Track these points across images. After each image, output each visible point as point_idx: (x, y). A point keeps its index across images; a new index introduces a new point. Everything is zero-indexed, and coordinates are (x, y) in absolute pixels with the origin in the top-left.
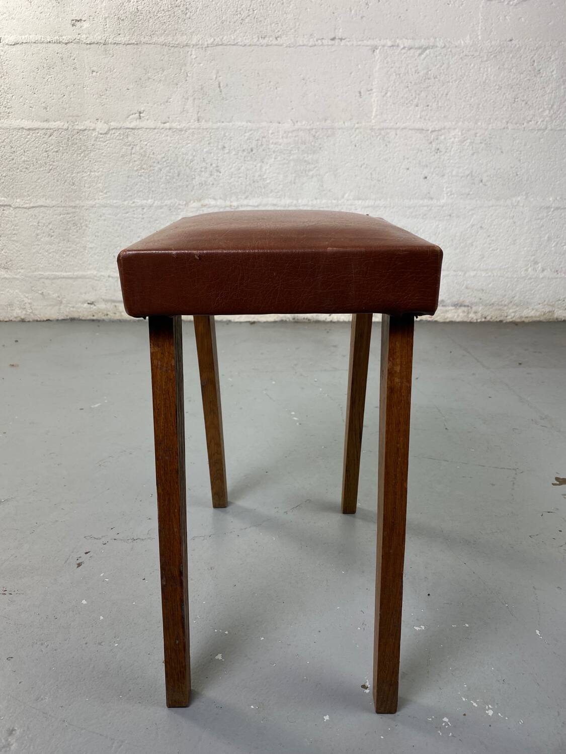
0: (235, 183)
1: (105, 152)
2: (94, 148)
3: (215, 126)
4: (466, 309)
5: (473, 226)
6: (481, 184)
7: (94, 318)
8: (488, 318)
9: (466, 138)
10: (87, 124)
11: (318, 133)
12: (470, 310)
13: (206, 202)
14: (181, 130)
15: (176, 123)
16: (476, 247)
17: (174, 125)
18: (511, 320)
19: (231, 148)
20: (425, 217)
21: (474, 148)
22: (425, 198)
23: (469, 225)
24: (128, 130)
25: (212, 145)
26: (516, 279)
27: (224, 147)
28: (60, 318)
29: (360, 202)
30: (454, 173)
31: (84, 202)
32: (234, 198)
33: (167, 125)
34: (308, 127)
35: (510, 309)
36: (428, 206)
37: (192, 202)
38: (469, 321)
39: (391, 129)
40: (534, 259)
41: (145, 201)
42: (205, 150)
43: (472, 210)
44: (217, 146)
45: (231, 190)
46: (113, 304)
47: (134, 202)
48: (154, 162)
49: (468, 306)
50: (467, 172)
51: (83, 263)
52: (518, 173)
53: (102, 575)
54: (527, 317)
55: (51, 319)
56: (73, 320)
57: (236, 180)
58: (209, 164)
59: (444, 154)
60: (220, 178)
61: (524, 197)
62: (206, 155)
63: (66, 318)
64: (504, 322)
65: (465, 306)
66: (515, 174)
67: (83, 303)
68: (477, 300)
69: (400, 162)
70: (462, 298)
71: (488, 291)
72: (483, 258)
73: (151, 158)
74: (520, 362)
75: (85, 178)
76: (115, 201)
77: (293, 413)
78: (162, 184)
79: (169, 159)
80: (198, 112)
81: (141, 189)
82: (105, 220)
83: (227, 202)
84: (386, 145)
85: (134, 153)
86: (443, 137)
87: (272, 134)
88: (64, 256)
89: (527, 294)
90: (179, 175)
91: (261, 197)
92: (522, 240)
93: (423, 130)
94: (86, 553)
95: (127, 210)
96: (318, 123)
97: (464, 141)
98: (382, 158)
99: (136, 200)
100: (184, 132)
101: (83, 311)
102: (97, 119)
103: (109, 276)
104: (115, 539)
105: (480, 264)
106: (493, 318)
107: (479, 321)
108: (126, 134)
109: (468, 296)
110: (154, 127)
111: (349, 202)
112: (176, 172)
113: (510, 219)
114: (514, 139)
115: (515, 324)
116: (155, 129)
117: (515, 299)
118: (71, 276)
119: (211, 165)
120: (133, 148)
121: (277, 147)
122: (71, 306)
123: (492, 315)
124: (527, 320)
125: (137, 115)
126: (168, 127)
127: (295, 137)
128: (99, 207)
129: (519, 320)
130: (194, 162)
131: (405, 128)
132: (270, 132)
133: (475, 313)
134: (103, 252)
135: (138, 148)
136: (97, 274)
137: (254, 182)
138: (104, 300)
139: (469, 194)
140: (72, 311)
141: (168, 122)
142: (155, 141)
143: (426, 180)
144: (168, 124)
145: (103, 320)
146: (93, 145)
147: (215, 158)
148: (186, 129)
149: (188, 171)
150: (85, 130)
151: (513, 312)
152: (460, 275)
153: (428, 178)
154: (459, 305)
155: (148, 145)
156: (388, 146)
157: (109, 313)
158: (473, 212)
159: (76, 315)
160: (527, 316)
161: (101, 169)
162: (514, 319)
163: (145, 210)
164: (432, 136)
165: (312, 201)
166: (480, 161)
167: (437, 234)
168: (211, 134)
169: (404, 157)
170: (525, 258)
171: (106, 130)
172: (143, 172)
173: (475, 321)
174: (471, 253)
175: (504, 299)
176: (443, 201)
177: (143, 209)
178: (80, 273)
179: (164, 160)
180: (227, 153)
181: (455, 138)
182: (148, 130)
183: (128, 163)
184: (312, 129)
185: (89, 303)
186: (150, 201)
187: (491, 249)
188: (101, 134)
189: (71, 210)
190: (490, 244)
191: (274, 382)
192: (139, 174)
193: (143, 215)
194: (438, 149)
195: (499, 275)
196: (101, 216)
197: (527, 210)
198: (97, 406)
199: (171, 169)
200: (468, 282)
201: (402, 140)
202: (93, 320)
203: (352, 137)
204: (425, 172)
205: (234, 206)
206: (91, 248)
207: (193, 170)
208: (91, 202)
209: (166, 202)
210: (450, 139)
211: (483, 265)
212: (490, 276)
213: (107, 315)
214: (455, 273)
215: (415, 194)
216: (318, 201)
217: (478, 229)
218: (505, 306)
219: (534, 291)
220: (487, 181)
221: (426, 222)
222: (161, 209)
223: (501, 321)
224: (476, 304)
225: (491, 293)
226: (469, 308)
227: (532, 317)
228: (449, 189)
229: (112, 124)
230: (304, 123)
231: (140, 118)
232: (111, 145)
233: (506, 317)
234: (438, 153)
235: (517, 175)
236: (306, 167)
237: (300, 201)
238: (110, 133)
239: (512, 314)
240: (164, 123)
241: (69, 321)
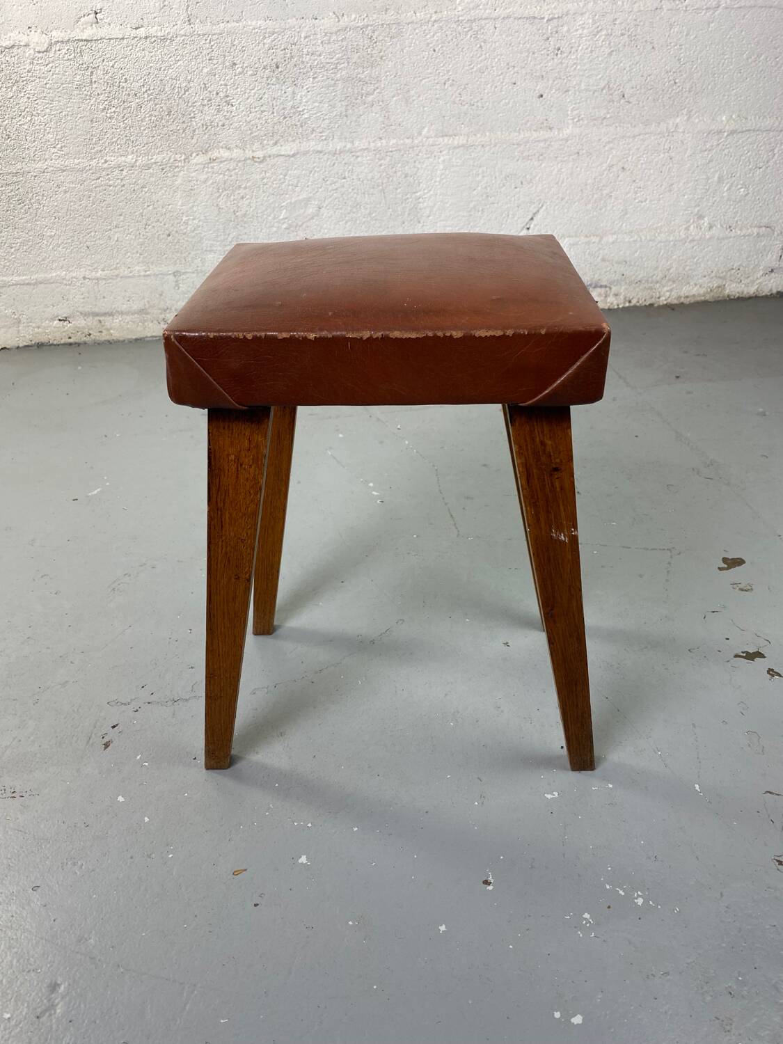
0: (257, 121)
1: (50, 82)
2: (32, 77)
3: (217, 29)
4: (603, 291)
5: (611, 166)
6: (622, 101)
7: (71, 341)
8: (634, 302)
9: (600, 28)
10: (14, 37)
11: (376, 33)
12: (609, 292)
13: (216, 154)
14: (165, 39)
15: (155, 28)
16: (616, 198)
17: (152, 31)
18: (665, 302)
19: (245, 65)
20: (541, 158)
21: (612, 44)
22: (541, 128)
23: (605, 165)
24: (81, 43)
25: (215, 62)
26: (672, 243)
27: (235, 64)
28: (21, 345)
29: (446, 139)
30: (583, 86)
31: (29, 165)
32: (257, 145)
33: (142, 32)
34: (360, 24)
35: (664, 287)
36: (545, 140)
37: (194, 155)
38: (606, 308)
39: (486, 19)
40: (698, 211)
41: (123, 158)
42: (205, 70)
43: (609, 142)
44: (223, 63)
45: (251, 133)
46: (97, 318)
47: (106, 162)
48: (129, 95)
49: (606, 287)
50: (602, 84)
51: (43, 260)
52: (677, 81)
53: (138, 757)
54: (687, 297)
55: (8, 347)
56: (40, 346)
57: (258, 116)
58: (215, 93)
59: (567, 56)
60: (233, 114)
61: (685, 118)
62: (207, 79)
63: (30, 343)
64: (656, 305)
65: (601, 286)
66: (672, 82)
67: (53, 320)
68: (617, 277)
69: (502, 74)
70: (596, 276)
71: (633, 263)
72: (626, 214)
73: (123, 87)
74: (678, 375)
75: (26, 127)
76: (77, 161)
77: (371, 485)
78: (145, 130)
79: (152, 88)
80: (188, 6)
81: (114, 140)
82: (66, 192)
83: (247, 151)
84: (481, 47)
85: (95, 82)
86: (565, 28)
87: (306, 37)
88: (13, 250)
89: (688, 263)
90: (169, 114)
91: (298, 141)
92: (681, 184)
93: (535, 18)
94: (114, 727)
95: (98, 175)
96: (375, 16)
97: (598, 32)
98: (475, 69)
99: (108, 158)
100: (169, 41)
101: (53, 331)
102: (29, 28)
103: (84, 278)
104: (149, 703)
105: (622, 225)
106: (640, 302)
107: (621, 306)
108: (79, 49)
109: (606, 272)
110: (121, 36)
111: (431, 140)
112: (165, 108)
113: (664, 153)
114: (671, 26)
115: (670, 307)
116: (123, 39)
117: (671, 271)
118: (27, 282)
119: (217, 94)
120: (92, 72)
121: (315, 60)
122: (34, 325)
123: (639, 297)
124: (687, 301)
125: (93, 16)
126: (144, 35)
127: (342, 41)
128: (54, 172)
129: (676, 302)
130: (190, 91)
131: (508, 17)
132: (303, 35)
133: (616, 295)
134: (69, 241)
135: (100, 72)
136: (66, 275)
137: (285, 118)
138: (81, 313)
139: (605, 118)
140: (38, 333)
141: (142, 26)
142: (126, 60)
143: (541, 99)
144: (142, 29)
145: (85, 343)
146: (29, 72)
147: (222, 82)
148: (173, 37)
149: (183, 106)
150: (13, 46)
151: (668, 291)
152: (594, 243)
153: (544, 97)
154: (593, 286)
155: (115, 66)
156: (484, 48)
157: (91, 332)
158: (611, 145)
159: (43, 339)
160: (687, 294)
161: (48, 110)
162: (669, 301)
163: (124, 173)
164: (550, 28)
165: (374, 142)
166: (622, 65)
167: (560, 184)
168: (212, 43)
169: (508, 64)
170: (685, 210)
171: (46, 45)
172: (114, 112)
173: (616, 307)
174: (609, 208)
175: (656, 272)
176: (567, 131)
177: (122, 170)
178: (41, 276)
179: (144, 90)
180: (240, 73)
181: (584, 28)
182: (112, 41)
183: (88, 97)
184: (367, 26)
185: (60, 320)
186: (130, 157)
187: (637, 201)
188: (39, 52)
189: (10, 179)
190: (636, 193)
191: (341, 436)
192: (108, 115)
193: (122, 180)
194: (559, 49)
195: (648, 238)
196: (58, 186)
197: (688, 137)
198: (95, 492)
199: (156, 105)
200: (606, 251)
201: (504, 36)
202: (70, 344)
203: (428, 36)
204: (540, 87)
205: (259, 158)
206: (51, 237)
207: (190, 104)
208: (39, 165)
209: (155, 157)
210: (577, 30)
211: (626, 226)
212: (636, 241)
213: (90, 335)
214: (587, 240)
215: (526, 124)
216: (384, 141)
217: (618, 171)
218: (657, 282)
219: (697, 258)
220: (632, 96)
221: (543, 165)
222: (149, 168)
223: (651, 305)
224: (617, 282)
225: (638, 266)
226: (608, 289)
227: (694, 295)
228: (575, 113)
229: (54, 33)
230: (353, 16)
231: (97, 22)
232: (58, 69)
233: (659, 298)
234: (559, 56)
235: (675, 83)
236: (362, 89)
237: (357, 143)
238: (53, 49)
239: (667, 294)
240: (136, 29)
241: (36, 347)
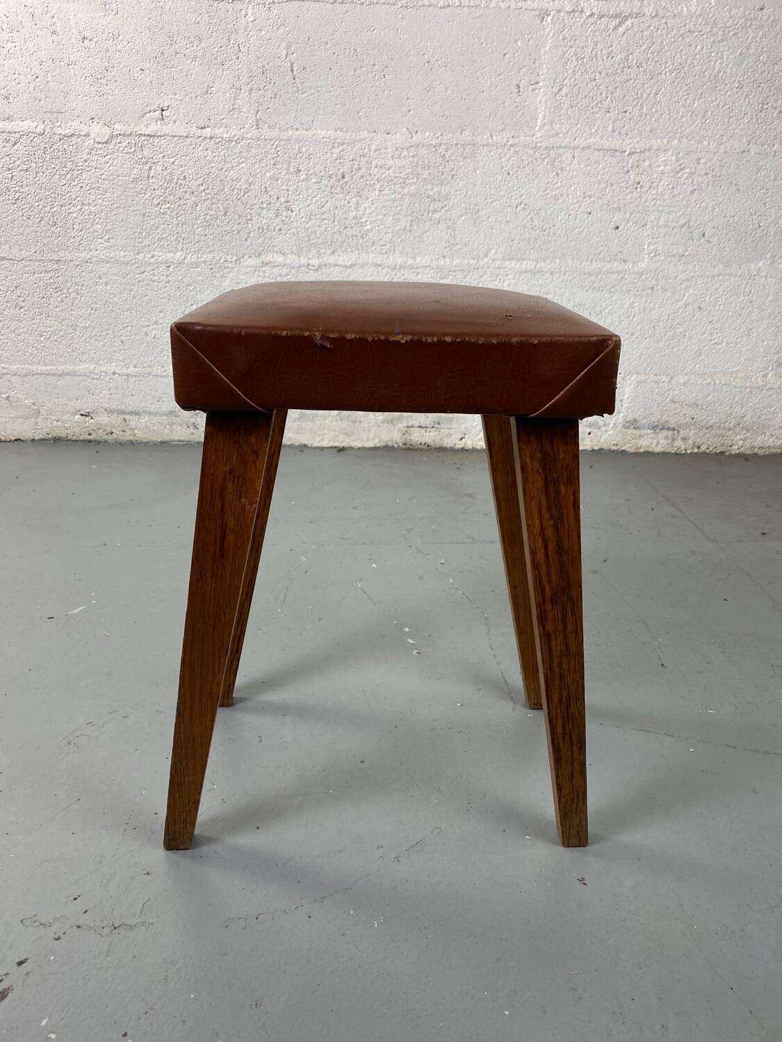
0: (317, 228)
1: (106, 173)
2: (88, 166)
3: (285, 135)
4: (670, 433)
5: (686, 305)
6: (703, 240)
7: (91, 437)
8: (703, 448)
9: (683, 166)
10: (76, 126)
11: (450, 152)
12: (676, 435)
13: (269, 258)
14: (230, 141)
15: (222, 129)
16: (690, 338)
17: (218, 132)
18: (737, 452)
19: (310, 172)
20: (613, 289)
21: (695, 182)
22: (615, 260)
23: (681, 303)
24: (143, 138)
25: (279, 167)
26: (748, 390)
27: (299, 171)
28: (36, 438)
29: (513, 263)
30: (662, 222)
31: (72, 253)
32: (313, 252)
33: (207, 132)
34: (434, 142)
35: (736, 435)
36: (618, 272)
37: (246, 257)
38: (673, 452)
39: (565, 147)
40: (778, 358)
41: (172, 255)
42: (268, 174)
43: (686, 280)
44: (288, 169)
45: (309, 240)
46: (123, 416)
47: (153, 257)
48: (186, 192)
49: (674, 429)
50: (682, 221)
51: (73, 351)
52: (761, 225)
53: (44, 1023)
54: (762, 448)
55: (22, 438)
56: (57, 440)
57: (318, 224)
58: (275, 197)
59: (647, 191)
60: (292, 219)
61: (769, 262)
62: (269, 183)
63: (46, 437)
64: (727, 454)
65: (669, 429)
66: (756, 225)
67: (74, 414)
68: (687, 420)
69: (577, 202)
70: (664, 417)
71: (704, 407)
72: (701, 355)
73: (181, 184)
75: (74, 215)
76: (122, 254)
77: (407, 629)
78: (197, 228)
79: (210, 187)
80: (258, 111)
81: (164, 236)
82: (107, 284)
83: (302, 258)
84: (557, 174)
85: (153, 177)
86: (647, 163)
87: (376, 150)
88: (42, 339)
89: (764, 412)
90: (225, 214)
91: (356, 253)
92: (761, 329)
93: (616, 150)
94: (20, 964)
95: (143, 269)
96: (450, 135)
97: (681, 170)
98: (549, 196)
99: (156, 253)
100: (234, 143)
101: (73, 426)
102: (92, 119)
103: (114, 373)
104: (78, 926)
105: (695, 365)
106: (711, 449)
107: (689, 452)
108: (140, 144)
109: (675, 414)
110: (185, 135)
111: (497, 263)
112: (221, 208)
113: (744, 296)
114: (758, 170)
115: (743, 457)
116: (187, 137)
117: (746, 419)
118: (52, 372)
119: (278, 198)
120: (151, 167)
121: (383, 173)
122: (53, 418)
123: (710, 443)
124: (761, 452)
125: (158, 113)
126: (209, 135)
127: (413, 156)
128: (98, 263)
129: (749, 452)
130: (249, 194)
131: (588, 147)
132: (373, 148)
133: (684, 439)
134: (104, 334)
135: (159, 168)
136: (95, 368)
137: (346, 227)
138: (106, 410)
139: (683, 255)
140: (56, 427)
141: (208, 127)
142: (188, 158)
143: (617, 231)
144: (208, 129)
145: (106, 441)
146: (85, 161)
147: (284, 187)
148: (238, 139)
149: (240, 208)
150: (73, 135)
151: (741, 440)
152: (664, 382)
153: (620, 229)
154: (660, 428)
155: (176, 163)
156: (560, 176)
157: (114, 431)
158: (688, 283)
159: (62, 433)
160: (761, 445)
161: (100, 201)
162: (742, 450)
163: (171, 269)
164: (630, 161)
165: (436, 260)
166: (704, 204)
167: (631, 318)
168: (278, 149)
169: (584, 193)
170: (764, 357)
171: (107, 137)
172: (169, 208)
173: (683, 452)
174: (682, 347)
175: (729, 418)
176: (642, 265)
177: (169, 267)
178: (68, 367)
179: (202, 188)
180: (304, 180)
181: (666, 165)
182: (175, 139)
183: (143, 191)
184: (440, 145)
185: (82, 415)
186: (179, 254)
187: (713, 342)
188: (99, 143)
189: (50, 266)
190: (712, 334)
191: (374, 566)
192: (162, 211)
193: (167, 276)
194: (639, 183)
195: (723, 382)
196: (100, 278)
197: (771, 282)
198: (77, 610)
199: (213, 204)
200: (676, 392)
201: (582, 166)
202: (90, 441)
203: (503, 160)
204: (617, 218)
205: (314, 266)
206: (85, 328)
207: (248, 206)
208: (83, 254)
209: (205, 256)
210: (659, 166)
211: (699, 368)
212: (709, 384)
213: (112, 433)
214: (656, 378)
215: (599, 254)
216: (447, 260)
217: (694, 310)
218: (730, 430)
219: (775, 408)
220: (713, 235)
221: (614, 298)
222: (197, 267)
223: (722, 453)
224: (687, 426)
225: (709, 410)
226: (675, 432)
227: (769, 447)
228: (652, 247)
229: (117, 126)
230: (427, 134)
231: (163, 119)
232: (116, 161)
233: (731, 446)
234: (639, 190)
235: (759, 226)
236: (429, 205)
237: (419, 259)
238: (114, 142)
239: (739, 443)
240: (202, 128)
241: (52, 441)
